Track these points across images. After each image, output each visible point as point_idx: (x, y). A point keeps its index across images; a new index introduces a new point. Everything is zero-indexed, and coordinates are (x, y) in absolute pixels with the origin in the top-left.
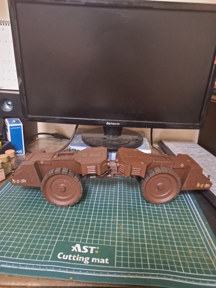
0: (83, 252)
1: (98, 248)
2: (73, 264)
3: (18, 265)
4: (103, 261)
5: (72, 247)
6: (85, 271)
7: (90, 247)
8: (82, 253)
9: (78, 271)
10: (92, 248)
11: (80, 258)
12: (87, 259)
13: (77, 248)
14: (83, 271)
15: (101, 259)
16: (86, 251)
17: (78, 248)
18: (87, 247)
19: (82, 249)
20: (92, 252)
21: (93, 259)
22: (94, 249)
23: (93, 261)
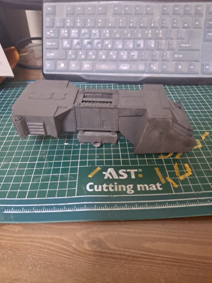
0: (121, 178)
1: (140, 170)
2: (111, 196)
3: (30, 208)
4: (153, 187)
5: (104, 173)
6: (133, 205)
7: (128, 170)
8: (119, 179)
9: (123, 205)
10: (132, 171)
11: (120, 186)
12: (130, 187)
13: (110, 174)
14: (130, 205)
15: (150, 185)
16: (125, 176)
17: (112, 174)
18: (125, 171)
19: (119, 175)
20: (133, 177)
21: (139, 186)
22: (135, 172)
23: (139, 189)
